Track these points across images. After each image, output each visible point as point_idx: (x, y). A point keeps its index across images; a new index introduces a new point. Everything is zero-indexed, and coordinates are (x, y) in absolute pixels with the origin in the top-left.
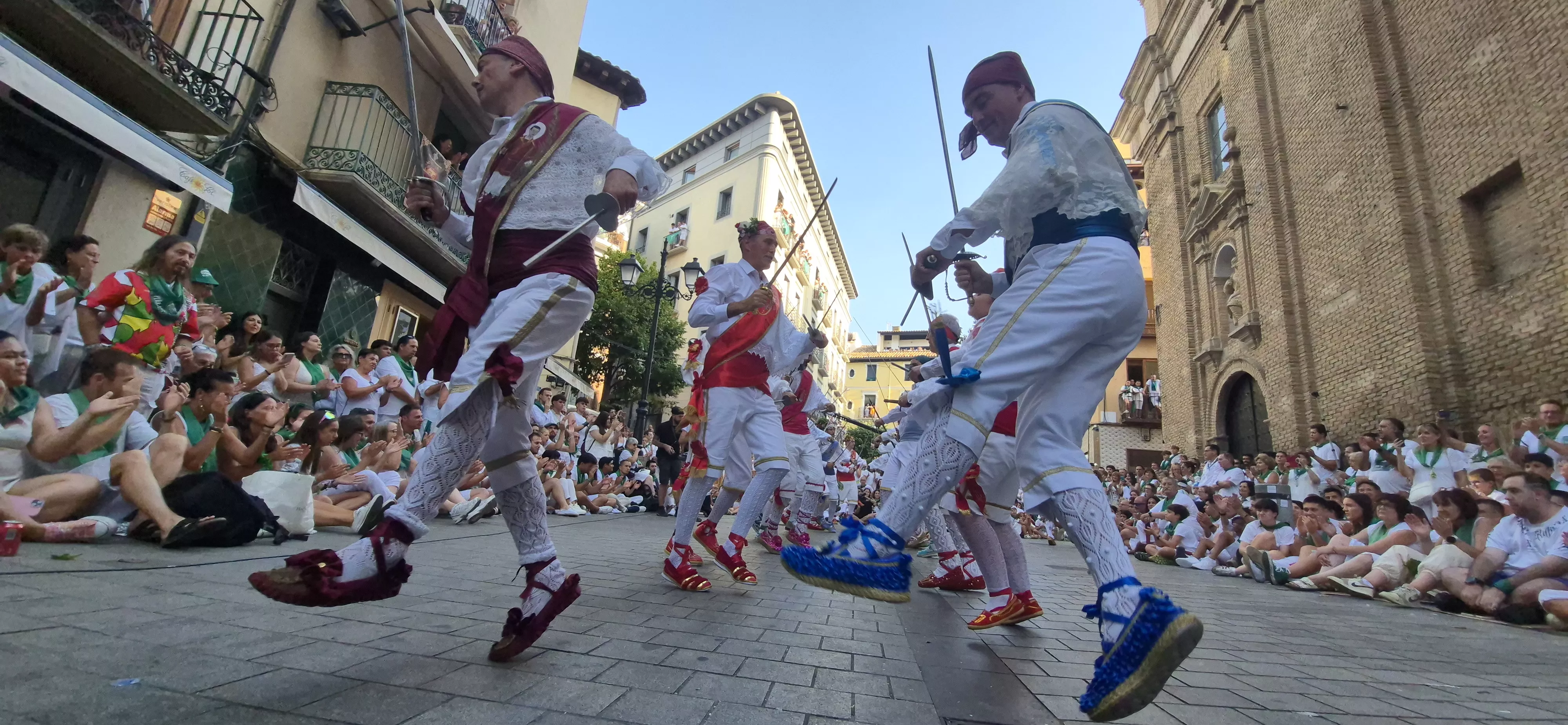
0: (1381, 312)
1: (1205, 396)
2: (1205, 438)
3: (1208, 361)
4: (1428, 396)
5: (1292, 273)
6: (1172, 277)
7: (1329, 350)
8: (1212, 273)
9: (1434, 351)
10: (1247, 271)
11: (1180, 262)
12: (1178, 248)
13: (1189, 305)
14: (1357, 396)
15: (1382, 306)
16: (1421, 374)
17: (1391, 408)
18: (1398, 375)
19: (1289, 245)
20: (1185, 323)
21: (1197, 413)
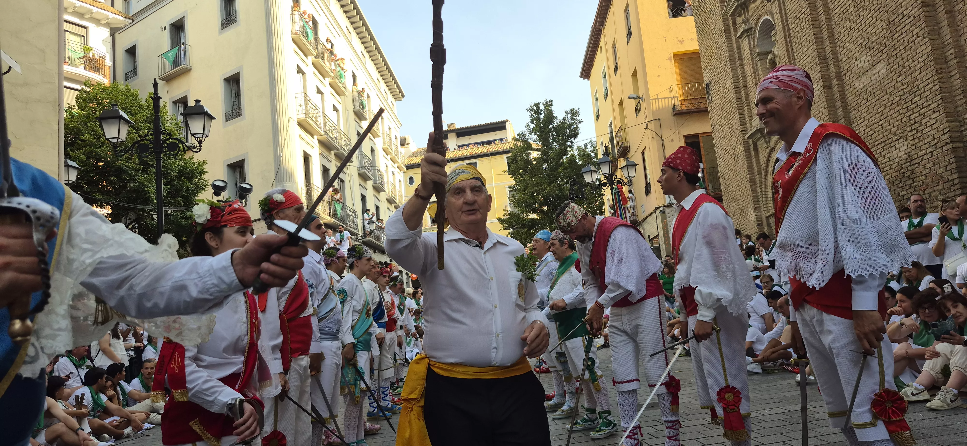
0: (908, 85)
1: (760, 173)
2: (764, 214)
3: (759, 139)
4: (954, 166)
5: (828, 47)
6: (718, 53)
7: (866, 122)
8: (754, 48)
9: (956, 120)
10: (787, 45)
11: (724, 38)
12: (722, 23)
13: (736, 82)
14: (894, 166)
15: (909, 78)
16: (946, 144)
17: (924, 177)
18: (927, 146)
19: (822, 17)
20: (734, 100)
21: (754, 190)
